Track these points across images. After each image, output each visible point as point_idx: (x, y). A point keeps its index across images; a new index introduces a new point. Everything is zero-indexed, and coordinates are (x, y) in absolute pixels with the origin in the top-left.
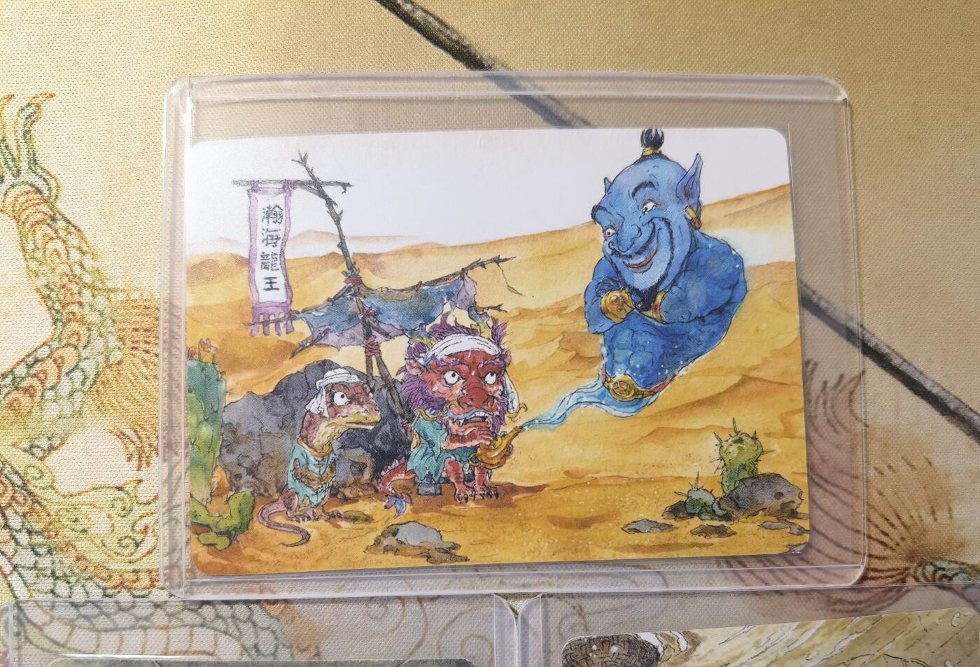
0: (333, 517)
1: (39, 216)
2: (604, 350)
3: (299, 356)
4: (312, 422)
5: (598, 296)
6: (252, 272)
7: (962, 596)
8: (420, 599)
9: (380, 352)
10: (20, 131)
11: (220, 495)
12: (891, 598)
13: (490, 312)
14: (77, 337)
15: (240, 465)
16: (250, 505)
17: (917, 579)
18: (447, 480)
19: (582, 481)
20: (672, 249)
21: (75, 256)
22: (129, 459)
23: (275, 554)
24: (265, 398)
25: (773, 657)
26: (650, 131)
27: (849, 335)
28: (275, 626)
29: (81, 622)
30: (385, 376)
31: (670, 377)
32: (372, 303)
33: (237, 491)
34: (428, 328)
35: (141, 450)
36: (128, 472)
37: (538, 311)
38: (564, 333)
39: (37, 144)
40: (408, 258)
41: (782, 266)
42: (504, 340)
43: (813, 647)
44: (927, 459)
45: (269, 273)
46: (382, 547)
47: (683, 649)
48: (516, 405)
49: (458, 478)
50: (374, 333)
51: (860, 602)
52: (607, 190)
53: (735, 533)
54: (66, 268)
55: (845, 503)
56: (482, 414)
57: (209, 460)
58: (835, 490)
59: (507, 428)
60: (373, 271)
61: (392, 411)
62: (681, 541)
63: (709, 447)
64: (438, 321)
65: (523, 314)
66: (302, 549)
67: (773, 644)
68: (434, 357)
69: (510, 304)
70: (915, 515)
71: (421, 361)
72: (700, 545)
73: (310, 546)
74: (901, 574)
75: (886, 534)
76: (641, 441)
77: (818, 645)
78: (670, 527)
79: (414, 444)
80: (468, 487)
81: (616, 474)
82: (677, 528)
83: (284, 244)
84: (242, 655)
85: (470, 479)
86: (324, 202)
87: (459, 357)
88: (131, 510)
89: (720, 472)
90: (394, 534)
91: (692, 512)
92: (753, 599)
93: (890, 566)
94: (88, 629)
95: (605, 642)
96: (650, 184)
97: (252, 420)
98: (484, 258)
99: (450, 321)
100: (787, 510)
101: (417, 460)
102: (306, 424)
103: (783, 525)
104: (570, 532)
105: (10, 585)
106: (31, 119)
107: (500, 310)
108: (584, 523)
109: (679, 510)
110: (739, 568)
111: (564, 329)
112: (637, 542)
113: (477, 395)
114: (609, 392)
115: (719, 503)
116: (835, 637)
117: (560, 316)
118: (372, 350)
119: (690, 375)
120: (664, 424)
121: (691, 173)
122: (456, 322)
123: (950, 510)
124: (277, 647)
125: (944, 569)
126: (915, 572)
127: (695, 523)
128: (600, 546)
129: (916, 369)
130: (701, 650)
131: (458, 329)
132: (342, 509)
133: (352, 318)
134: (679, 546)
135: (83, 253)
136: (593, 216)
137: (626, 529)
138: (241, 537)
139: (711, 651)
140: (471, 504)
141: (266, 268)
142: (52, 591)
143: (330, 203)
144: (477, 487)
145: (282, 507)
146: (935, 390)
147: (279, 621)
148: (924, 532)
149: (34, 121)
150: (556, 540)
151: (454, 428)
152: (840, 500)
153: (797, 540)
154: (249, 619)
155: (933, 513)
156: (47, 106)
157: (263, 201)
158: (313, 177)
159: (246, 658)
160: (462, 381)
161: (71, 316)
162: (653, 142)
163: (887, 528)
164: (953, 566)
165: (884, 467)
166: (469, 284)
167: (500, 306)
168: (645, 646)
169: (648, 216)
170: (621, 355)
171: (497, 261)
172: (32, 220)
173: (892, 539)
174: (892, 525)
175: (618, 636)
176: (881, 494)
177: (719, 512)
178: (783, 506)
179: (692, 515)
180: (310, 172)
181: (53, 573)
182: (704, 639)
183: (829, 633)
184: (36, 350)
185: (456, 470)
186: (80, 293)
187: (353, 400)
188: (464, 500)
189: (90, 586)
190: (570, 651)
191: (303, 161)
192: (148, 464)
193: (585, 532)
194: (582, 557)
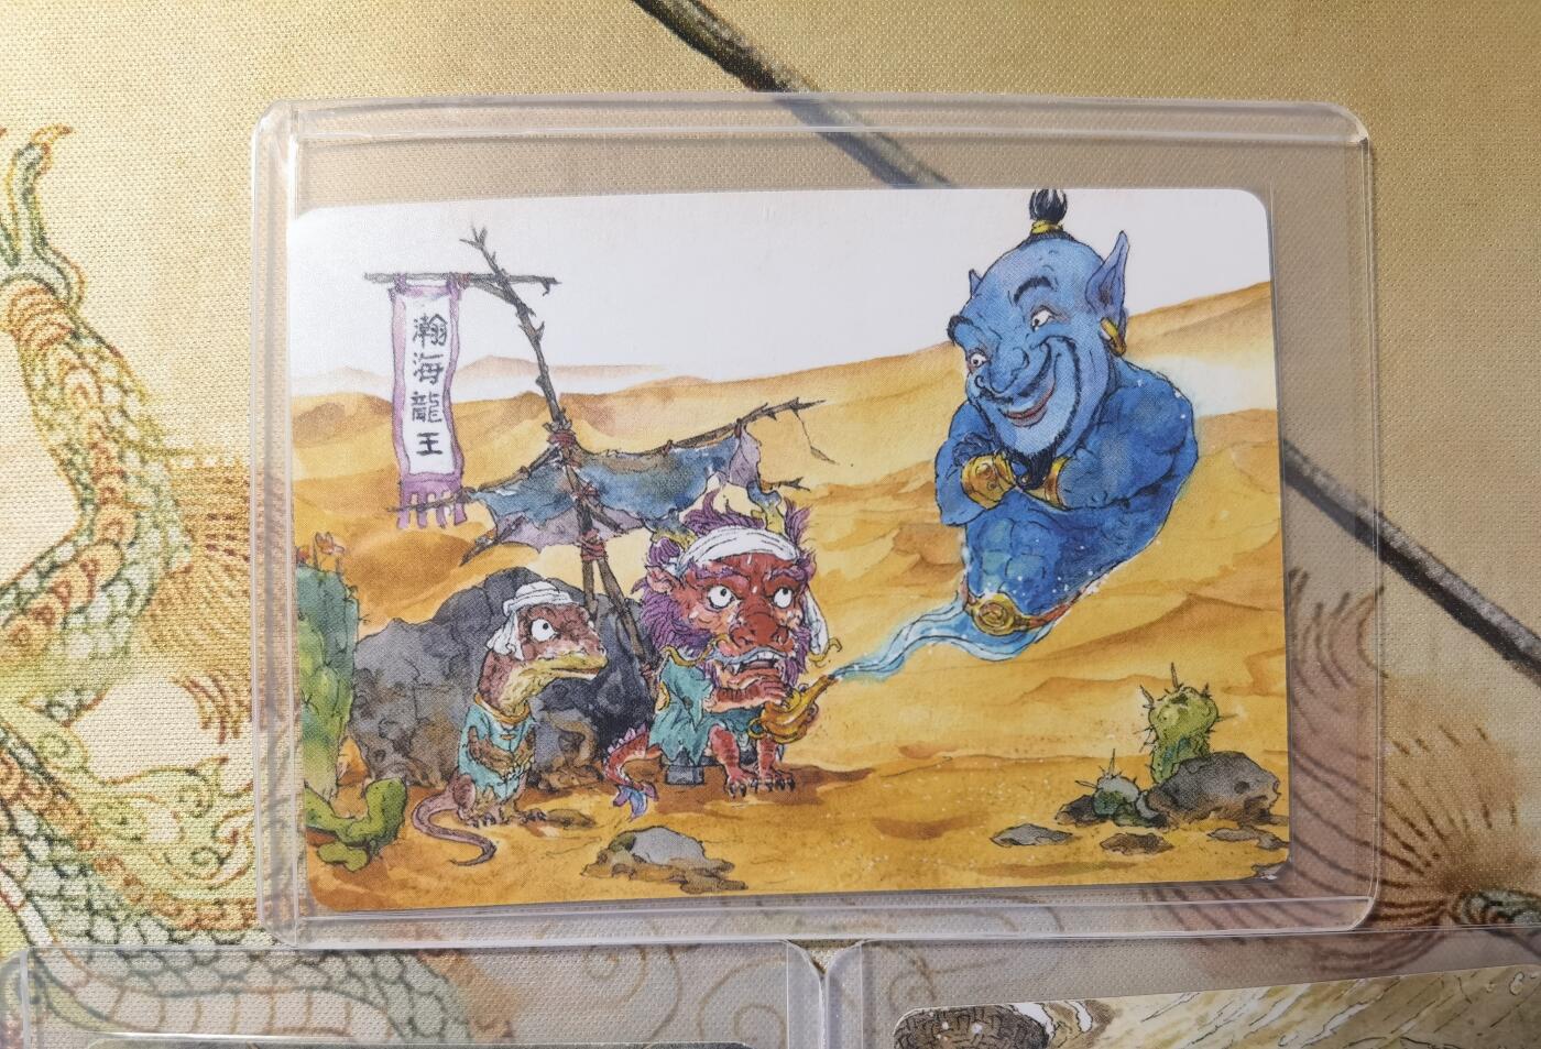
0: (531, 820)
1: (53, 331)
2: (966, 553)
3: (476, 562)
4: (497, 667)
5: (958, 464)
6: (397, 423)
7: (1528, 947)
8: (670, 949)
9: (605, 556)
10: (18, 189)
11: (352, 784)
12: (1415, 948)
13: (782, 491)
14: (117, 528)
15: (382, 736)
16: (399, 800)
17: (1456, 919)
18: (713, 761)
19: (928, 762)
20: (1078, 388)
21: (112, 396)
22: (206, 726)
23: (440, 878)
24: (421, 629)
25: (1229, 1041)
26: (1044, 193)
27: (1361, 529)
28: (441, 989)
29: (135, 981)
30: (613, 595)
31: (1071, 597)
32: (591, 475)
33: (379, 778)
34: (682, 516)
35: (224, 712)
36: (206, 745)
37: (860, 489)
38: (901, 525)
39: (45, 210)
40: (650, 401)
41: (1254, 417)
42: (805, 535)
43: (1289, 1026)
44: (1479, 730)
45: (427, 427)
46: (609, 867)
47: (1085, 1028)
48: (823, 641)
49: (730, 757)
50: (596, 524)
51: (1366, 956)
52: (973, 291)
53: (1171, 847)
54: (97, 416)
55: (1347, 800)
56: (769, 655)
57: (333, 728)
58: (1330, 778)
59: (809, 678)
60: (593, 424)
61: (625, 651)
62: (1086, 859)
63: (1132, 709)
64: (698, 505)
65: (836, 494)
66: (484, 868)
67: (1228, 1022)
68: (691, 563)
69: (816, 478)
70: (1458, 820)
71: (671, 569)
72: (1114, 866)
73: (495, 864)
74: (1432, 911)
75: (1410, 848)
76: (1025, 697)
77: (1299, 1023)
78: (1068, 837)
79: (659, 704)
80: (746, 771)
81: (983, 751)
82: (1079, 838)
83: (450, 377)
84: (389, 1034)
85: (750, 758)
86: (513, 309)
87: (732, 563)
88: (210, 806)
89: (1148, 749)
90: (629, 847)
91: (1104, 812)
92: (1198, 950)
93: (1414, 899)
94: (146, 992)
95: (963, 1017)
96: (1045, 281)
97: (401, 664)
98: (774, 401)
99: (719, 505)
100: (1255, 810)
101: (666, 729)
102: (487, 671)
103: (1248, 835)
104: (909, 845)
105: (21, 924)
106: (35, 170)
107: (799, 488)
108: (931, 831)
109: (1083, 810)
110: (1177, 902)
111: (902, 517)
112: (1014, 860)
113: (761, 624)
114: (974, 621)
115: (1146, 800)
116: (1325, 1010)
117: (896, 496)
118: (592, 552)
119: (1104, 594)
120: (1060, 672)
121: (1111, 262)
122: (727, 506)
123: (1513, 810)
124: (444, 1022)
125: (1500, 904)
126: (1455, 908)
127: (1108, 830)
128: (956, 868)
129: (1466, 584)
130: (1114, 1029)
131: (731, 518)
132: (547, 807)
133: (560, 500)
135: (125, 392)
136: (951, 333)
137: (997, 839)
138: (386, 851)
139: (1129, 1033)
140: (751, 799)
141: (422, 418)
142: (88, 934)
143: (523, 311)
144: (761, 773)
145: (450, 804)
146: (1496, 619)
147: (447, 981)
148: (1471, 846)
149: (39, 173)
150: (886, 857)
151: (724, 677)
152: (1339, 794)
153: (1269, 857)
154: (401, 978)
155: (1486, 814)
156: (59, 147)
157: (415, 308)
158: (495, 268)
159: (395, 1040)
160: (737, 602)
161: (107, 495)
162: (1049, 211)
163: (1413, 840)
164: (1514, 898)
165: (1410, 743)
166: (748, 445)
167: (799, 480)
168: (1025, 1024)
169: (1040, 334)
170: (992, 561)
171: (795, 406)
172: (40, 336)
173: (1419, 857)
174: (1420, 834)
175: (983, 1009)
176: (1403, 784)
177: (1147, 814)
178: (1249, 804)
179: (1103, 818)
180: (491, 260)
181: (89, 905)
182: (1119, 1013)
183: (1316, 1005)
184: (52, 549)
185: (727, 745)
186: (121, 457)
187: (562, 632)
188: (739, 793)
189: (148, 925)
190: (906, 1031)
191: (480, 242)
192: (236, 733)
193: (930, 846)
194: (927, 883)
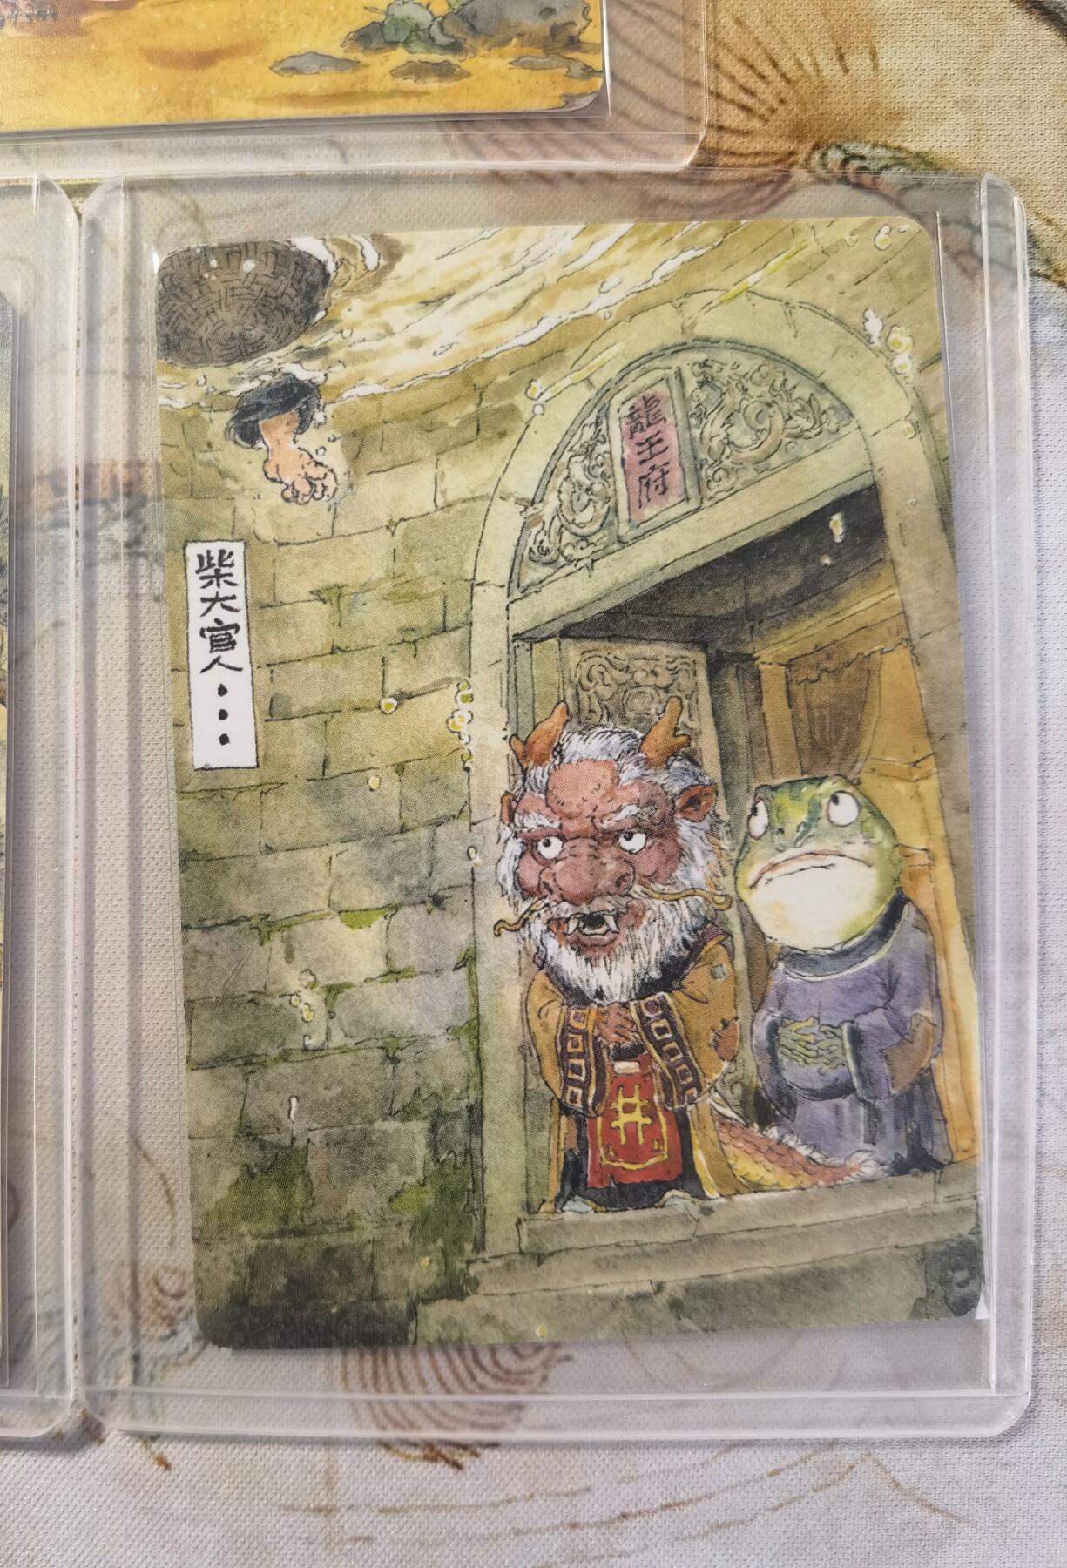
7: (900, 206)
12: (761, 201)
17: (811, 172)
25: (536, 284)
47: (371, 266)
53: (469, 75)
55: (672, 36)
58: (653, 13)
62: (374, 88)
67: (537, 263)
70: (808, 64)
72: (407, 94)
74: (779, 162)
75: (752, 94)
77: (621, 266)
78: (355, 64)
82: (366, 66)
91: (394, 39)
92: (503, 195)
93: (758, 148)
95: (232, 253)
100: (562, 36)
103: (555, 63)
104: (178, 74)
108: (205, 59)
109: (370, 37)
112: (295, 90)
115: (441, 25)
116: (653, 253)
123: (873, 53)
125: (863, 158)
126: (807, 160)
127: (399, 56)
128: (232, 98)
130: (404, 267)
134: (367, 95)
137: (277, 69)
139: (421, 271)
140: (9, 30)
148: (823, 90)
150: (155, 89)
152: (663, 30)
153: (579, 86)
155: (841, 58)
163: (752, 82)
164: (880, 152)
168: (303, 261)
173: (763, 103)
174: (762, 77)
175: (256, 244)
176: (739, 22)
177: (441, 39)
178: (555, 31)
179: (393, 44)
182: (408, 247)
183: (641, 246)
190: (171, 270)
193: (205, 75)
194: (198, 115)
